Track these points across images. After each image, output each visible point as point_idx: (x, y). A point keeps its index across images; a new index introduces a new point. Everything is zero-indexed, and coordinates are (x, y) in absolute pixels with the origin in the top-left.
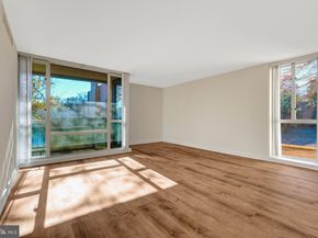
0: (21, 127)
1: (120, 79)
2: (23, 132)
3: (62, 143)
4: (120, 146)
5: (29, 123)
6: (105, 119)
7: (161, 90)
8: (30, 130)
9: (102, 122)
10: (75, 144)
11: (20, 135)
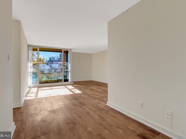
0: (29, 72)
1: (68, 51)
2: (30, 74)
3: (44, 79)
4: (68, 81)
5: (32, 71)
6: (62, 69)
7: (91, 54)
8: (32, 73)
9: (60, 70)
10: (50, 80)
11: (29, 75)
